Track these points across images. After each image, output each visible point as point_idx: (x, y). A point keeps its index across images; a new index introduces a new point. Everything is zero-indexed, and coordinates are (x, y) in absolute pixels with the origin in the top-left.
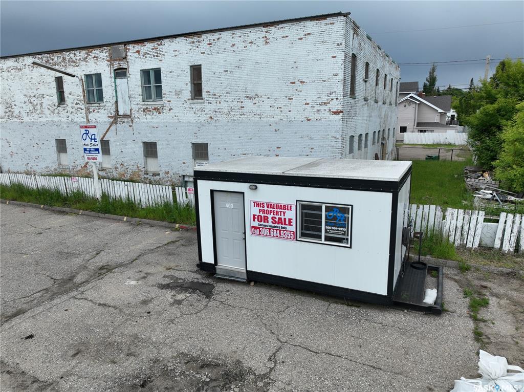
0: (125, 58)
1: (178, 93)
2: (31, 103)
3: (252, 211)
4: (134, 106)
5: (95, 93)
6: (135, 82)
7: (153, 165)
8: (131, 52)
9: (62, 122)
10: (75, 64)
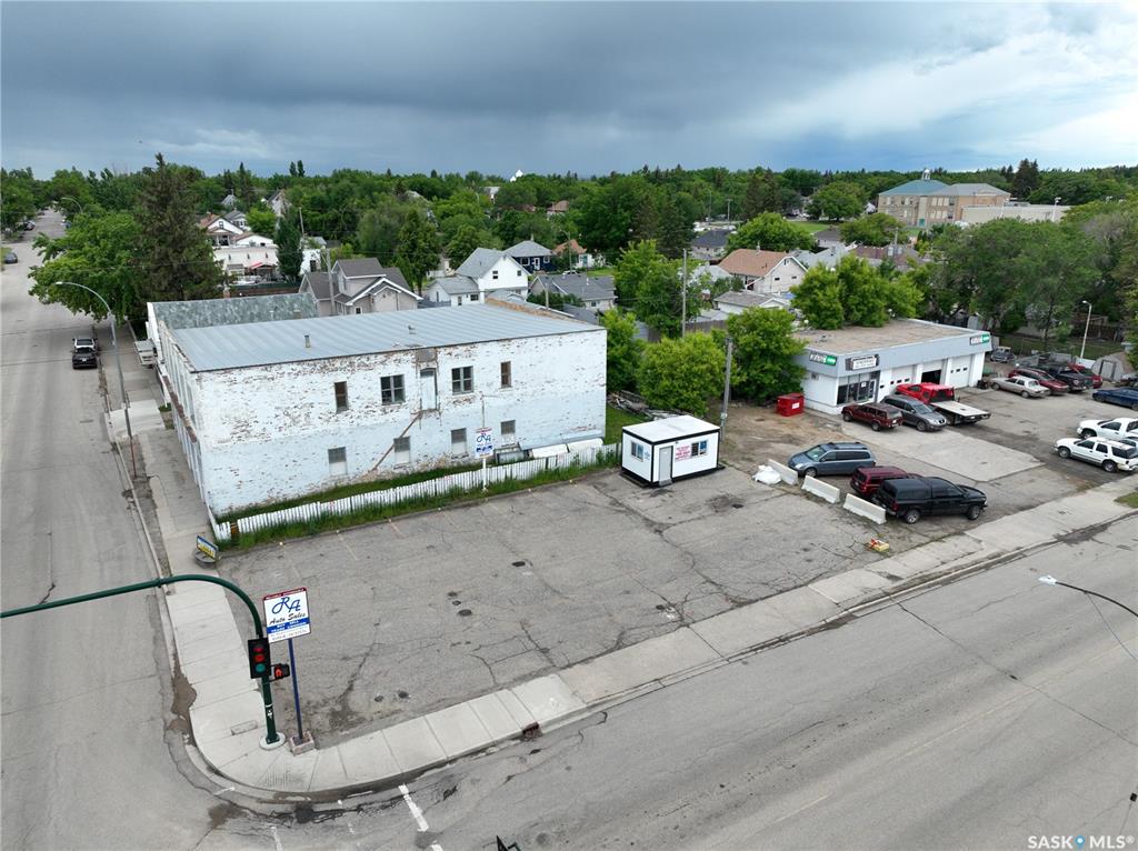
0: (435, 359)
1: (489, 385)
2: (288, 415)
3: (675, 451)
4: (442, 400)
5: (393, 394)
6: (445, 378)
7: (459, 449)
8: (442, 354)
9: (341, 429)
10: (368, 367)
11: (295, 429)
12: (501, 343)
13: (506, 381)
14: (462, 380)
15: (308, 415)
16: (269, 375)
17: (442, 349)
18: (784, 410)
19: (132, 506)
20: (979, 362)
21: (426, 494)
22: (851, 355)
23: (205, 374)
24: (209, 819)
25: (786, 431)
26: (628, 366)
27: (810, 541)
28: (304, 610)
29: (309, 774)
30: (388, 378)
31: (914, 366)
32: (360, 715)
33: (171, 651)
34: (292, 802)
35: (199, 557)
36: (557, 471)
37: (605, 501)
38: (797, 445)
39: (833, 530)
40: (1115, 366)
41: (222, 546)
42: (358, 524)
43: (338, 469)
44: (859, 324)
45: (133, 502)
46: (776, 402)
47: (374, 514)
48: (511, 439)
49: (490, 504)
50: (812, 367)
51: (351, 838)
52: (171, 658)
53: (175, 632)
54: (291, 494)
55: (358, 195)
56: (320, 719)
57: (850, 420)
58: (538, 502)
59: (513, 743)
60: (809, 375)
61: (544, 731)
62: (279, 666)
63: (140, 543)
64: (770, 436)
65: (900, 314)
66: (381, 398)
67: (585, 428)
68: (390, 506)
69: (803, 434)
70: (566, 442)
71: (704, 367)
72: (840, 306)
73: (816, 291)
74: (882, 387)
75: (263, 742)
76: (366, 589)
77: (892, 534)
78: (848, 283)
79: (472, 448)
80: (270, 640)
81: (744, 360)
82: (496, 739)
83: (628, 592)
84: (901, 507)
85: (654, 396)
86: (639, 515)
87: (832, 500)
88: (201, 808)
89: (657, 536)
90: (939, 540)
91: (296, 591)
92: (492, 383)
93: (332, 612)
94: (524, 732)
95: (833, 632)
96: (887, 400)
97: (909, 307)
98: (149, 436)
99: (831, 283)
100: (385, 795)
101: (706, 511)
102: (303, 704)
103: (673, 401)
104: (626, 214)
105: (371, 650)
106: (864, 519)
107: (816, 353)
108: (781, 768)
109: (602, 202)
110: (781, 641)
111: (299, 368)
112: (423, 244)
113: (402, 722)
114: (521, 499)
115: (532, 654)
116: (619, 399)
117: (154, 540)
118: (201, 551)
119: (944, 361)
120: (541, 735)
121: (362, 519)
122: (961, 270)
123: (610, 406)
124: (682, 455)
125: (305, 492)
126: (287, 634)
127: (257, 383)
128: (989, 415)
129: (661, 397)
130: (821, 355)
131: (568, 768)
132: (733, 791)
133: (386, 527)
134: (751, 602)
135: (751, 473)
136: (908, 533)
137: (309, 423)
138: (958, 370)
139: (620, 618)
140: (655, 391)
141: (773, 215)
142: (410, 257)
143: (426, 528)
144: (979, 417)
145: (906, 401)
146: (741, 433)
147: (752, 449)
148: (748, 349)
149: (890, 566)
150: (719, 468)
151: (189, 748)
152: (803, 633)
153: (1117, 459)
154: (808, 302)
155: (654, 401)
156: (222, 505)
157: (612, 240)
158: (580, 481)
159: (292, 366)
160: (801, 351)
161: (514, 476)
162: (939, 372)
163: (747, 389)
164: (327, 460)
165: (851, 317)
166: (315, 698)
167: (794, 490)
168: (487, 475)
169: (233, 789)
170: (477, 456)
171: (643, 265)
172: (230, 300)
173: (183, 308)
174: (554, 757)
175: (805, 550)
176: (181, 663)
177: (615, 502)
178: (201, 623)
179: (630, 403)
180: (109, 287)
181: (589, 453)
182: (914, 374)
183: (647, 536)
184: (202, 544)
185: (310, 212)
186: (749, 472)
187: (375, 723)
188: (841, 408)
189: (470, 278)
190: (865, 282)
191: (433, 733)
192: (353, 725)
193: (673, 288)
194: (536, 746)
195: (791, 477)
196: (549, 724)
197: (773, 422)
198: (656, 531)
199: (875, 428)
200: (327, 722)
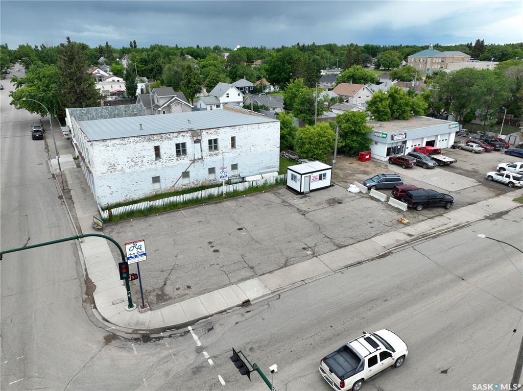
0: (201, 135)
1: (226, 147)
2: (133, 161)
3: (312, 178)
4: (204, 154)
5: (181, 151)
6: (205, 144)
7: (212, 177)
8: (204, 133)
9: (158, 168)
10: (170, 139)
11: (137, 168)
12: (231, 128)
13: (233, 145)
14: (213, 145)
15: (142, 161)
16: (124, 143)
17: (204, 131)
18: (362, 159)
19: (63, 203)
20: (453, 136)
21: (197, 198)
22: (393, 133)
23: (94, 142)
24: (104, 341)
25: (362, 168)
26: (290, 138)
27: (373, 219)
28: (143, 250)
29: (148, 321)
30: (179, 144)
31: (423, 138)
32: (170, 296)
33: (84, 268)
34: (141, 334)
35: (95, 226)
36: (257, 187)
37: (279, 201)
38: (368, 175)
39: (383, 214)
40: (516, 138)
41: (105, 221)
42: (166, 211)
43: (157, 186)
44: (397, 118)
45: (63, 201)
46: (358, 155)
47: (174, 207)
48: (236, 172)
49: (227, 202)
50: (375, 139)
51: (167, 349)
52: (84, 271)
53: (85, 260)
54: (136, 198)
55: (162, 57)
56: (152, 298)
57: (393, 163)
58: (248, 201)
59: (238, 308)
60: (374, 143)
61: (252, 303)
62: (133, 275)
63: (68, 220)
64: (355, 171)
65: (417, 114)
66: (176, 153)
67: (269, 168)
68: (181, 203)
69: (370, 170)
70: (261, 174)
71: (325, 139)
72: (389, 110)
73: (378, 103)
74: (407, 148)
75: (127, 308)
76: (171, 240)
77: (410, 215)
78: (393, 99)
79: (218, 176)
80: (129, 263)
81: (344, 136)
82: (230, 306)
83: (289, 242)
84: (414, 203)
85: (302, 152)
86: (295, 207)
87: (383, 200)
88: (100, 336)
89: (303, 216)
90: (431, 218)
91: (140, 241)
92: (227, 147)
93: (155, 251)
94: (243, 303)
95: (382, 259)
96: (410, 154)
97: (421, 110)
98: (69, 171)
99: (385, 99)
100: (182, 330)
101: (325, 205)
102: (144, 291)
103: (311, 155)
104: (289, 66)
105: (174, 267)
106: (397, 209)
107: (377, 132)
108: (358, 319)
109: (278, 61)
110: (359, 263)
111: (138, 139)
112: (194, 81)
113: (188, 299)
114: (240, 200)
115: (246, 269)
116: (285, 154)
117: (73, 218)
118: (95, 223)
119: (437, 136)
120: (251, 305)
121: (168, 209)
122: (446, 93)
123: (282, 157)
124: (315, 179)
125: (142, 197)
126: (136, 260)
127: (118, 146)
128: (456, 161)
129: (305, 153)
130: (380, 133)
131: (263, 319)
132: (336, 329)
133: (179, 212)
134: (345, 246)
135: (346, 188)
136: (417, 215)
137: (143, 165)
138: (443, 140)
139: (286, 253)
140: (303, 150)
141: (358, 67)
142: (188, 87)
143: (198, 213)
144: (452, 162)
145: (418, 155)
146: (342, 169)
147: (347, 177)
148: (346, 130)
149: (409, 230)
150: (331, 186)
151: (94, 310)
152: (369, 260)
153: (514, 181)
154: (374, 108)
155: (302, 155)
156: (104, 202)
157: (282, 79)
158: (268, 191)
159: (134, 138)
160: (370, 131)
161: (237, 189)
162: (434, 141)
163: (345, 149)
164: (152, 182)
165: (394, 115)
166: (149, 288)
167: (366, 196)
168: (225, 189)
169: (114, 328)
170: (221, 180)
171: (297, 91)
172: (104, 107)
173: (83, 111)
174: (256, 314)
175: (370, 223)
176: (89, 273)
177: (284, 201)
178: (97, 255)
179: (291, 156)
180: (47, 101)
181: (272, 179)
182: (422, 142)
183: (298, 216)
184: (96, 220)
185: (140, 65)
186: (345, 188)
187: (176, 299)
188: (388, 158)
189: (216, 97)
190: (401, 99)
191: (203, 304)
192: (166, 300)
193: (311, 102)
194: (248, 309)
195: (364, 189)
196: (255, 299)
197: (357, 165)
198: (303, 214)
199: (404, 167)
200: (155, 299)
